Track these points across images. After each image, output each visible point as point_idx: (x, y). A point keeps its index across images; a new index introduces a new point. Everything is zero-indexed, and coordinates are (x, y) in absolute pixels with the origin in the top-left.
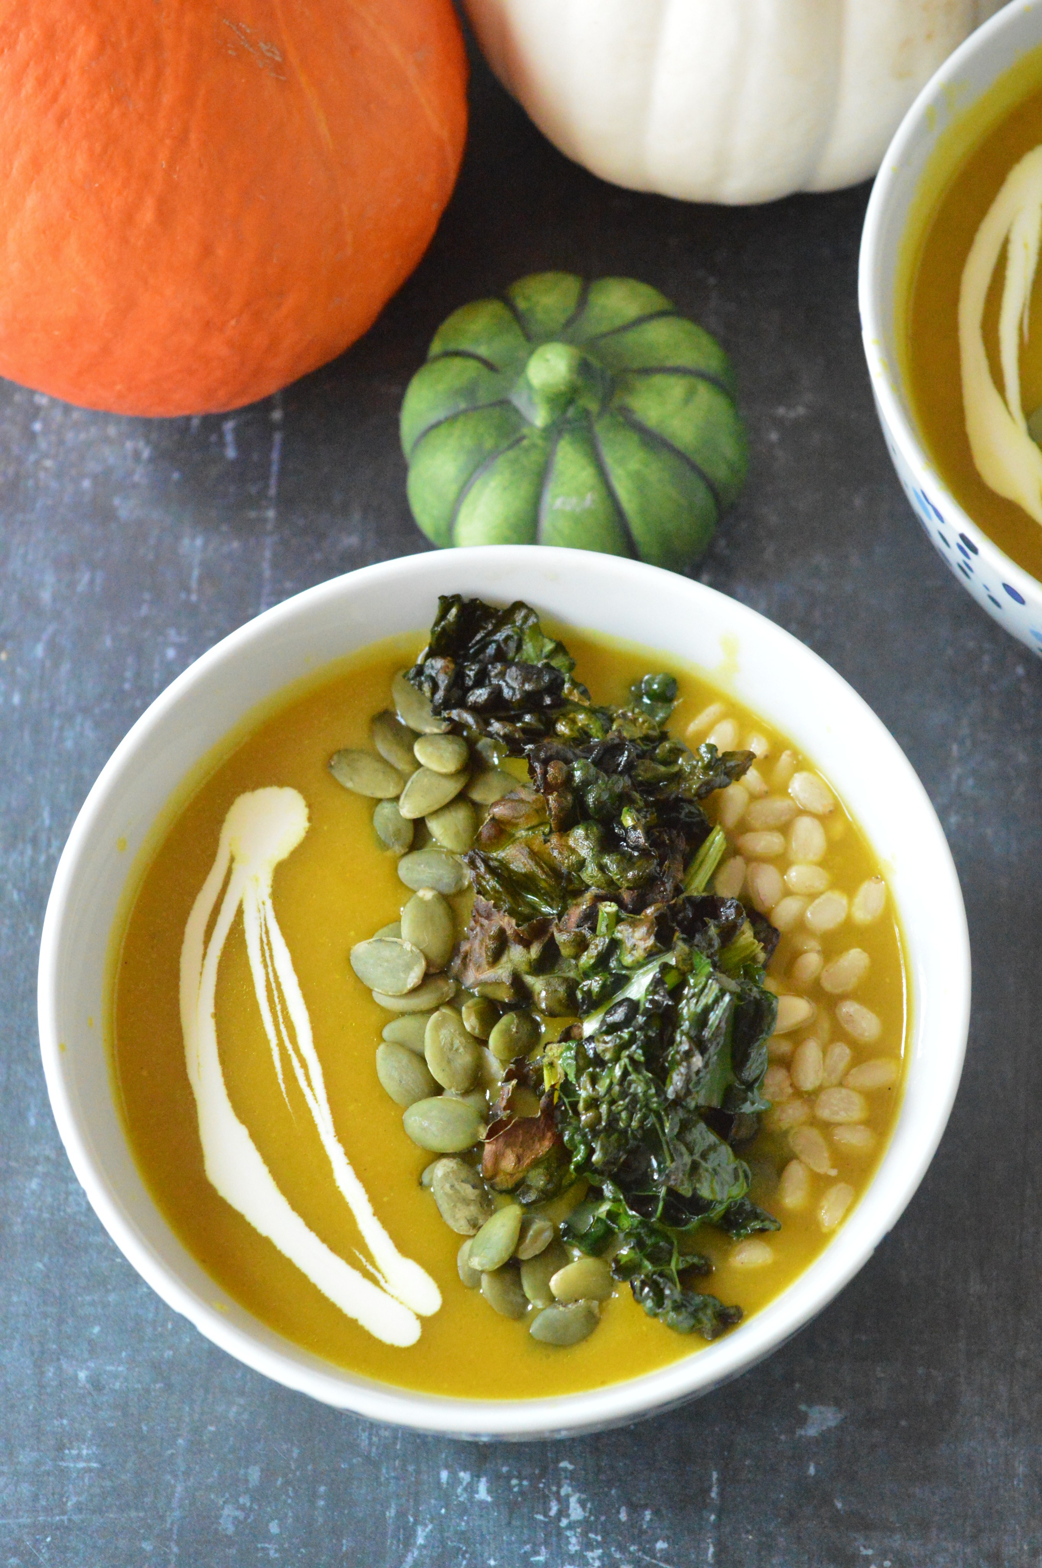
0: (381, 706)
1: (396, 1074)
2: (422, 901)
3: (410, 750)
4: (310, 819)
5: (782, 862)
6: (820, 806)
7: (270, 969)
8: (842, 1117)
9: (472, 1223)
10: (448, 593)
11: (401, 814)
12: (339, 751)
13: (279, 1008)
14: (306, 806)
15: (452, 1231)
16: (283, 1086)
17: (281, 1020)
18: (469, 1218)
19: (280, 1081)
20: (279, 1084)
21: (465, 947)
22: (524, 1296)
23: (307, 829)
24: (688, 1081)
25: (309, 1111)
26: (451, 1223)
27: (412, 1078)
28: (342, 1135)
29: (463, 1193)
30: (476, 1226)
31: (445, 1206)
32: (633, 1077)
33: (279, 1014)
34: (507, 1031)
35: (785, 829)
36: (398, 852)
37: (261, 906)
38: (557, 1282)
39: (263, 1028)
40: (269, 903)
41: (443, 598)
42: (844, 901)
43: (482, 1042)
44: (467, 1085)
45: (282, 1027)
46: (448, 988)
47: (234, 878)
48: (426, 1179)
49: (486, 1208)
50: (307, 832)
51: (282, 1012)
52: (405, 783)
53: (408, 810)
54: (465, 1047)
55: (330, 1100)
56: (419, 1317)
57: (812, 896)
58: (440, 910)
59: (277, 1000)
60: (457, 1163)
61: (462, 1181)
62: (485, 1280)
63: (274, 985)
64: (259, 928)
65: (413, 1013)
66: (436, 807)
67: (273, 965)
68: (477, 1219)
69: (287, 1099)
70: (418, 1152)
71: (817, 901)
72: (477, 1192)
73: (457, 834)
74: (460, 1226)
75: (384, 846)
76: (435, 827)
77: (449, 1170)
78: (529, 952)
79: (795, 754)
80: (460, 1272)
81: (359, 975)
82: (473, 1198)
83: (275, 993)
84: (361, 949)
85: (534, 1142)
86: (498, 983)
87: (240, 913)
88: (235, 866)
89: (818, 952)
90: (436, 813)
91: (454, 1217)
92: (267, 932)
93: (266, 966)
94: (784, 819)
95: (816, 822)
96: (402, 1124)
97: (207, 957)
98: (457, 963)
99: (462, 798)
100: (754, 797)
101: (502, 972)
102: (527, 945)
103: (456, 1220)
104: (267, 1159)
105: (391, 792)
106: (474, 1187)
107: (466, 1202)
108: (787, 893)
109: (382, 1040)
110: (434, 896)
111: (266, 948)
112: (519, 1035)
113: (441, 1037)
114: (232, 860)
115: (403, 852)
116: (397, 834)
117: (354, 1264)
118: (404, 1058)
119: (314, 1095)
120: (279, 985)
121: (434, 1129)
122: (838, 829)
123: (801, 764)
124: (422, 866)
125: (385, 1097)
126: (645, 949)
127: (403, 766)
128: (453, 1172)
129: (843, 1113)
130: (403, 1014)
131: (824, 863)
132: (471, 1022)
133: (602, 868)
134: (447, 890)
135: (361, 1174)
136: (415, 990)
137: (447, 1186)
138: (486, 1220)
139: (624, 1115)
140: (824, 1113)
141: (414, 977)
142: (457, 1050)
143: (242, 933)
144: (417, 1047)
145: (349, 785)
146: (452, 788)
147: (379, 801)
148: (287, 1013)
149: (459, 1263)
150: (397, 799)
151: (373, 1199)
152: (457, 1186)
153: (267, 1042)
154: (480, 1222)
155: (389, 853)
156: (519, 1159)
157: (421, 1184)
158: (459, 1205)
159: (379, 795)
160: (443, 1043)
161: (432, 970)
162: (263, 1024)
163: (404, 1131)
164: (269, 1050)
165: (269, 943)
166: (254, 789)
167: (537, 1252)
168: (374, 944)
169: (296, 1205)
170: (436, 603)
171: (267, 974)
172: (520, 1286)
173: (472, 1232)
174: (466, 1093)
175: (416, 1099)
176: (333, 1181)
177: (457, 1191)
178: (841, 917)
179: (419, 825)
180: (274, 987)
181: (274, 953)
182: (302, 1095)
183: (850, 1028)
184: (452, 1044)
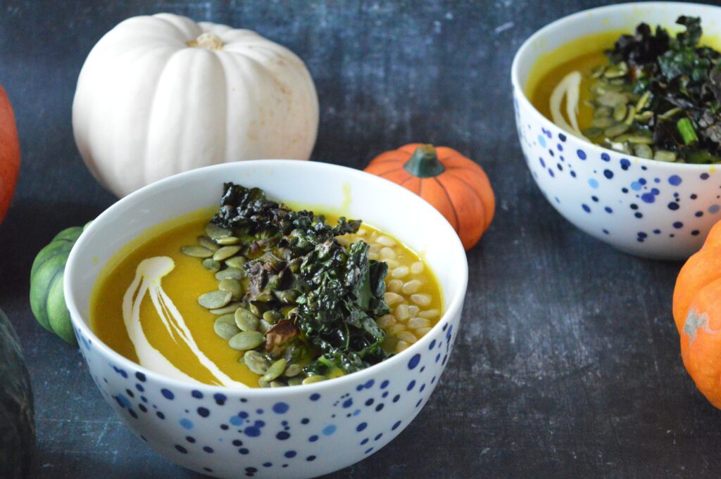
0: (200, 234)
1: (223, 329)
2: (226, 280)
3: (215, 244)
4: (175, 264)
8: (419, 326)
10: (227, 182)
11: (214, 260)
12: (185, 246)
13: (169, 316)
14: (173, 261)
15: (255, 373)
16: (173, 338)
18: (262, 368)
19: (172, 336)
21: (248, 293)
23: (174, 267)
24: (354, 278)
25: (186, 343)
26: (254, 371)
27: (229, 330)
28: (200, 348)
29: (258, 360)
30: (265, 370)
31: (251, 366)
32: (331, 281)
33: (169, 318)
34: (270, 313)
36: (215, 271)
37: (157, 289)
39: (162, 322)
40: (160, 288)
41: (225, 184)
42: (407, 268)
43: (260, 317)
44: (253, 329)
45: (171, 321)
46: (243, 303)
47: (143, 282)
48: (241, 360)
49: (269, 364)
52: (215, 253)
53: (217, 258)
54: (252, 318)
55: (195, 339)
58: (235, 282)
59: (167, 314)
60: (254, 351)
61: (257, 357)
62: (272, 384)
64: (157, 295)
65: (228, 313)
66: (229, 256)
67: (164, 304)
68: (265, 368)
69: (175, 341)
70: (237, 353)
72: (265, 360)
73: (238, 263)
74: (259, 371)
75: (208, 269)
76: (229, 263)
77: (251, 353)
78: (278, 276)
79: (377, 232)
80: (260, 385)
81: (202, 306)
82: (262, 361)
84: (203, 297)
85: (288, 332)
86: (264, 296)
87: (148, 291)
88: (144, 279)
90: (229, 258)
92: (161, 296)
93: (161, 305)
94: (377, 250)
95: (390, 249)
96: (229, 346)
97: (135, 305)
98: (245, 297)
99: (240, 253)
101: (267, 292)
102: (277, 273)
103: (256, 369)
104: (169, 359)
105: (209, 255)
106: (263, 357)
107: (260, 363)
109: (215, 322)
110: (232, 278)
112: (276, 315)
113: (242, 316)
114: (142, 277)
115: (217, 271)
116: (214, 265)
119: (187, 339)
120: (168, 310)
124: (226, 272)
125: (219, 338)
127: (213, 248)
128: (253, 354)
132: (254, 309)
134: (237, 278)
135: (211, 358)
136: (228, 304)
137: (251, 358)
138: (268, 369)
140: (412, 326)
141: (227, 299)
142: (249, 318)
143: (150, 297)
144: (231, 322)
145: (191, 254)
146: (235, 249)
147: (204, 258)
148: (173, 317)
149: (259, 383)
150: (211, 257)
151: (218, 366)
153: (164, 326)
155: (211, 271)
156: (283, 339)
157: (239, 362)
158: (257, 364)
159: (204, 256)
161: (235, 300)
163: (230, 348)
164: (166, 328)
165: (162, 299)
166: (150, 258)
167: (295, 375)
169: (183, 370)
170: (222, 186)
171: (162, 307)
173: (263, 373)
174: (253, 331)
175: (231, 336)
176: (199, 362)
177: (255, 359)
178: (406, 273)
179: (222, 263)
180: (166, 311)
181: (165, 301)
182: (182, 340)
183: (417, 302)
184: (247, 316)
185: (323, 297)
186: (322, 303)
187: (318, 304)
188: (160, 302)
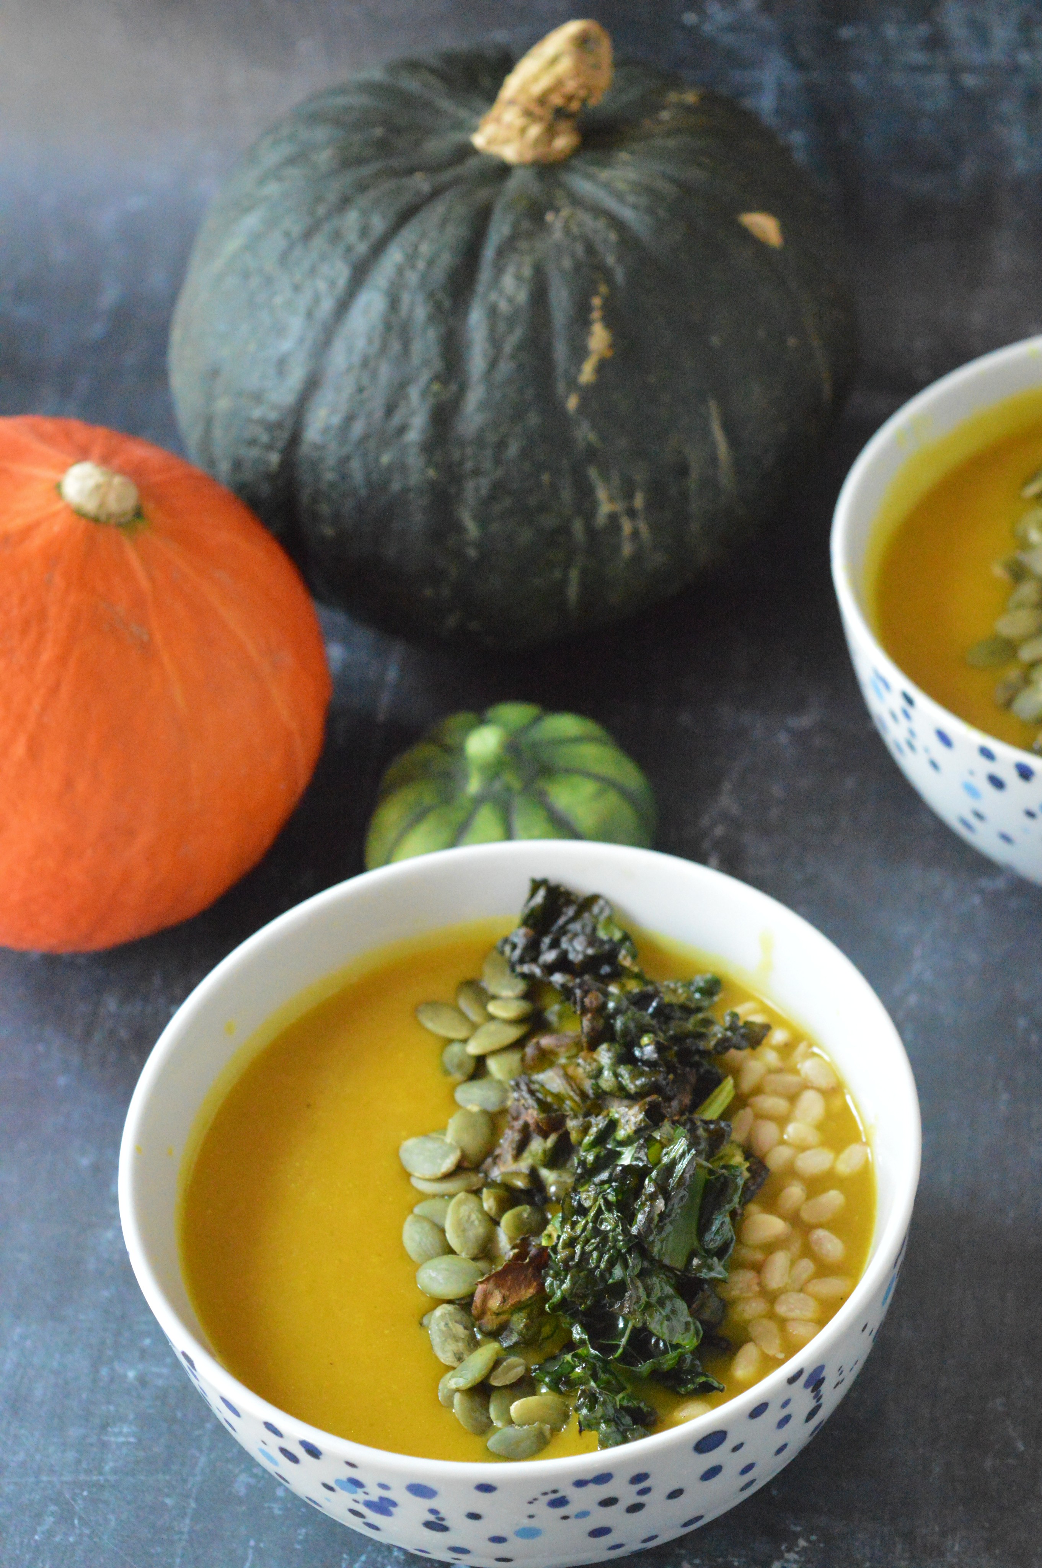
0: (469, 974)
1: (418, 1241)
2: (468, 1113)
3: (486, 1006)
5: (783, 1120)
6: (823, 1082)
8: (796, 1313)
9: (457, 1356)
10: (540, 877)
11: (468, 1051)
12: (427, 1002)
15: (439, 1361)
18: (456, 1352)
21: (498, 1152)
22: (489, 1418)
24: (649, 1219)
26: (440, 1355)
27: (430, 1240)
29: (454, 1330)
30: (460, 1359)
31: (437, 1340)
32: (606, 1215)
34: (519, 1216)
35: (793, 1098)
36: (459, 1080)
38: (517, 1408)
41: (533, 880)
42: (831, 1156)
43: (496, 1222)
44: (476, 1251)
46: (476, 1179)
48: (425, 1321)
49: (472, 1347)
52: (477, 1029)
53: (474, 1048)
54: (480, 1221)
57: (804, 1148)
58: (482, 1121)
60: (454, 1308)
61: (456, 1322)
62: (457, 1397)
65: (443, 1196)
66: (497, 1048)
68: (462, 1353)
70: (424, 1300)
71: (807, 1152)
72: (466, 1332)
73: (510, 1071)
74: (446, 1357)
75: (447, 1073)
76: (493, 1065)
77: (447, 1312)
78: (546, 1143)
79: (811, 1045)
80: (440, 1394)
81: (404, 1163)
82: (462, 1336)
84: (409, 1144)
85: (520, 1289)
86: (517, 1174)
89: (801, 1190)
90: (495, 1052)
91: (443, 1349)
94: (793, 1090)
95: (820, 1096)
96: (415, 1278)
98: (489, 1160)
99: (518, 1044)
100: (771, 1071)
101: (524, 1165)
102: (545, 1135)
103: (445, 1352)
105: (463, 1035)
106: (466, 1328)
107: (456, 1339)
108: (782, 1142)
109: (412, 1212)
110: (479, 1111)
112: (528, 1222)
113: (461, 1213)
115: (463, 1080)
116: (460, 1066)
118: (427, 1227)
121: (440, 1278)
122: (837, 1103)
123: (813, 1053)
124: (477, 1091)
125: (405, 1256)
126: (635, 1123)
127: (477, 1016)
128: (450, 1314)
129: (796, 1311)
131: (820, 1127)
132: (489, 1202)
133: (616, 1075)
134: (491, 1108)
136: (446, 1177)
137: (442, 1324)
138: (468, 1356)
139: (595, 1254)
140: (781, 1309)
141: (448, 1163)
142: (473, 1222)
144: (439, 1221)
145: (429, 1026)
146: (513, 1033)
147: (450, 1041)
149: (440, 1387)
150: (465, 1041)
152: (450, 1325)
154: (465, 1356)
155: (450, 1079)
156: (504, 1300)
157: (421, 1324)
158: (449, 1340)
159: (452, 1035)
160: (461, 1218)
161: (466, 1164)
163: (416, 1283)
167: (508, 1383)
168: (421, 1140)
170: (527, 884)
172: (487, 1410)
173: (455, 1364)
174: (475, 1259)
175: (430, 1258)
177: (449, 1329)
178: (825, 1167)
179: (480, 1061)
183: (816, 1248)
184: (469, 1217)
185: (587, 1241)
186: (583, 1252)
187: (575, 1253)
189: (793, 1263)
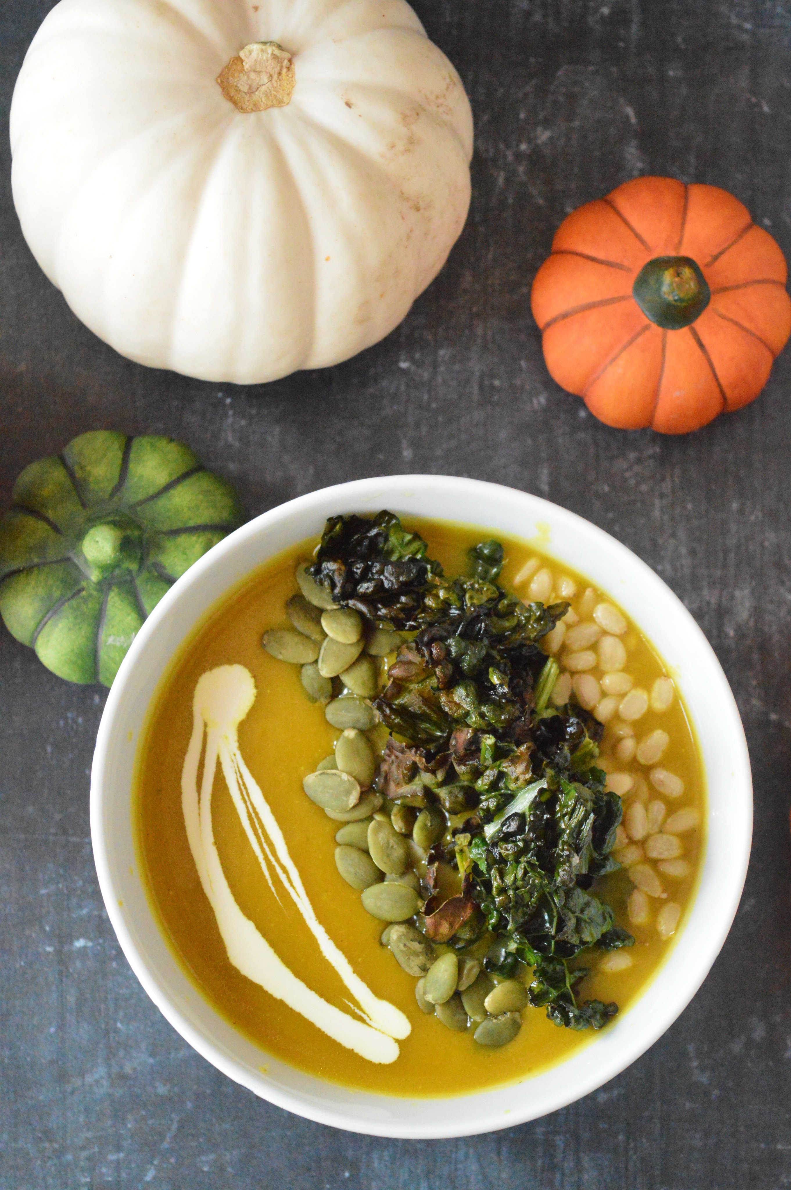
0: (293, 591)
1: (351, 870)
2: (347, 739)
3: (319, 623)
4: (256, 687)
5: (597, 672)
6: (618, 628)
7: (249, 804)
8: (665, 855)
9: (422, 967)
10: (332, 515)
11: (322, 674)
12: (267, 632)
13: (260, 831)
14: (252, 677)
15: (409, 975)
16: (273, 889)
17: (263, 840)
18: (420, 965)
19: (270, 885)
20: (270, 888)
21: (384, 768)
22: (466, 1014)
23: (256, 695)
24: (570, 873)
25: (295, 904)
26: (407, 970)
27: (364, 871)
28: (321, 919)
29: (412, 948)
30: (425, 969)
31: (402, 959)
32: (531, 874)
33: (261, 836)
34: (424, 827)
35: (594, 647)
36: (324, 702)
37: (233, 757)
38: (488, 1002)
39: (252, 848)
40: (238, 754)
41: (328, 520)
42: (645, 696)
43: (408, 835)
44: (402, 869)
45: (265, 845)
46: (377, 800)
47: (209, 739)
48: (384, 939)
49: (430, 955)
50: (256, 697)
51: (263, 834)
52: (320, 649)
53: (326, 671)
54: (397, 844)
55: (308, 894)
56: (397, 1041)
57: (623, 695)
58: (362, 745)
59: (257, 826)
60: (405, 928)
61: (412, 940)
62: (438, 1009)
63: (253, 815)
64: (235, 774)
65: (357, 821)
66: (346, 667)
67: (250, 800)
68: (425, 964)
69: (278, 898)
70: (376, 922)
71: (626, 699)
72: (422, 946)
73: (364, 683)
74: (415, 971)
75: (313, 699)
76: (346, 679)
77: (401, 934)
78: (436, 777)
79: (595, 590)
80: (419, 1004)
81: (312, 799)
82: (420, 950)
83: (256, 820)
84: (310, 779)
85: (460, 913)
86: (414, 796)
87: (219, 764)
88: (209, 730)
89: (632, 737)
90: (347, 670)
91: (409, 966)
92: (241, 776)
93: (245, 802)
94: (593, 640)
95: (617, 640)
96: (361, 903)
97: (202, 801)
98: (381, 780)
99: (363, 656)
100: (571, 628)
101: (416, 787)
102: (434, 772)
103: (411, 968)
104: (272, 944)
105: (311, 658)
106: (420, 943)
107: (416, 954)
108: (604, 694)
109: (337, 845)
110: (356, 734)
111: (243, 788)
112: (433, 827)
113: (380, 839)
114: (206, 725)
115: (327, 701)
116: (321, 688)
117: (346, 1010)
118: (355, 855)
119: (296, 892)
120: (257, 814)
121: (386, 906)
122: (632, 642)
123: (600, 597)
124: (343, 711)
125: (345, 884)
126: (525, 778)
127: (316, 636)
128: (404, 935)
129: (666, 853)
130: (348, 823)
131: (627, 669)
132: (398, 825)
133: (482, 715)
134: (364, 727)
135: (339, 946)
136: (355, 806)
137: (402, 946)
138: (432, 965)
139: (526, 896)
140: (654, 854)
141: (353, 799)
142: (392, 847)
143: (224, 779)
144: (362, 845)
145: (280, 657)
146: (355, 652)
147: (302, 666)
148: (267, 834)
149: (418, 999)
150: (316, 662)
151: (352, 961)
152: (408, 945)
153: (256, 858)
154: (428, 966)
155: (317, 704)
157: (381, 943)
158: (411, 957)
159: (302, 661)
160: (382, 844)
161: (365, 790)
162: (250, 845)
163: (364, 908)
164: (258, 864)
165: (244, 784)
166: (211, 669)
167: (471, 984)
168: (320, 777)
169: (298, 974)
170: (324, 524)
171: (247, 807)
172: (463, 1008)
173: (423, 974)
174: (403, 874)
175: (368, 886)
176: (320, 953)
177: (409, 948)
178: (644, 709)
179: (335, 681)
180: (254, 816)
181: (250, 791)
182: (288, 894)
183: (662, 790)
184: (388, 843)
188: (240, 790)
189: (646, 808)
